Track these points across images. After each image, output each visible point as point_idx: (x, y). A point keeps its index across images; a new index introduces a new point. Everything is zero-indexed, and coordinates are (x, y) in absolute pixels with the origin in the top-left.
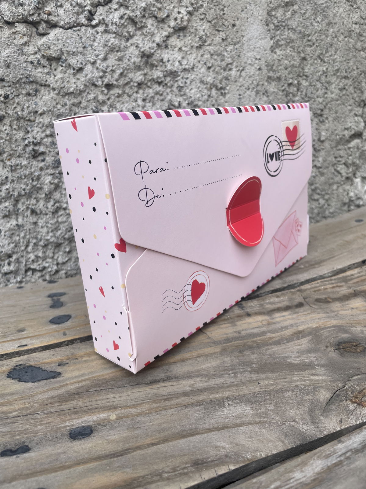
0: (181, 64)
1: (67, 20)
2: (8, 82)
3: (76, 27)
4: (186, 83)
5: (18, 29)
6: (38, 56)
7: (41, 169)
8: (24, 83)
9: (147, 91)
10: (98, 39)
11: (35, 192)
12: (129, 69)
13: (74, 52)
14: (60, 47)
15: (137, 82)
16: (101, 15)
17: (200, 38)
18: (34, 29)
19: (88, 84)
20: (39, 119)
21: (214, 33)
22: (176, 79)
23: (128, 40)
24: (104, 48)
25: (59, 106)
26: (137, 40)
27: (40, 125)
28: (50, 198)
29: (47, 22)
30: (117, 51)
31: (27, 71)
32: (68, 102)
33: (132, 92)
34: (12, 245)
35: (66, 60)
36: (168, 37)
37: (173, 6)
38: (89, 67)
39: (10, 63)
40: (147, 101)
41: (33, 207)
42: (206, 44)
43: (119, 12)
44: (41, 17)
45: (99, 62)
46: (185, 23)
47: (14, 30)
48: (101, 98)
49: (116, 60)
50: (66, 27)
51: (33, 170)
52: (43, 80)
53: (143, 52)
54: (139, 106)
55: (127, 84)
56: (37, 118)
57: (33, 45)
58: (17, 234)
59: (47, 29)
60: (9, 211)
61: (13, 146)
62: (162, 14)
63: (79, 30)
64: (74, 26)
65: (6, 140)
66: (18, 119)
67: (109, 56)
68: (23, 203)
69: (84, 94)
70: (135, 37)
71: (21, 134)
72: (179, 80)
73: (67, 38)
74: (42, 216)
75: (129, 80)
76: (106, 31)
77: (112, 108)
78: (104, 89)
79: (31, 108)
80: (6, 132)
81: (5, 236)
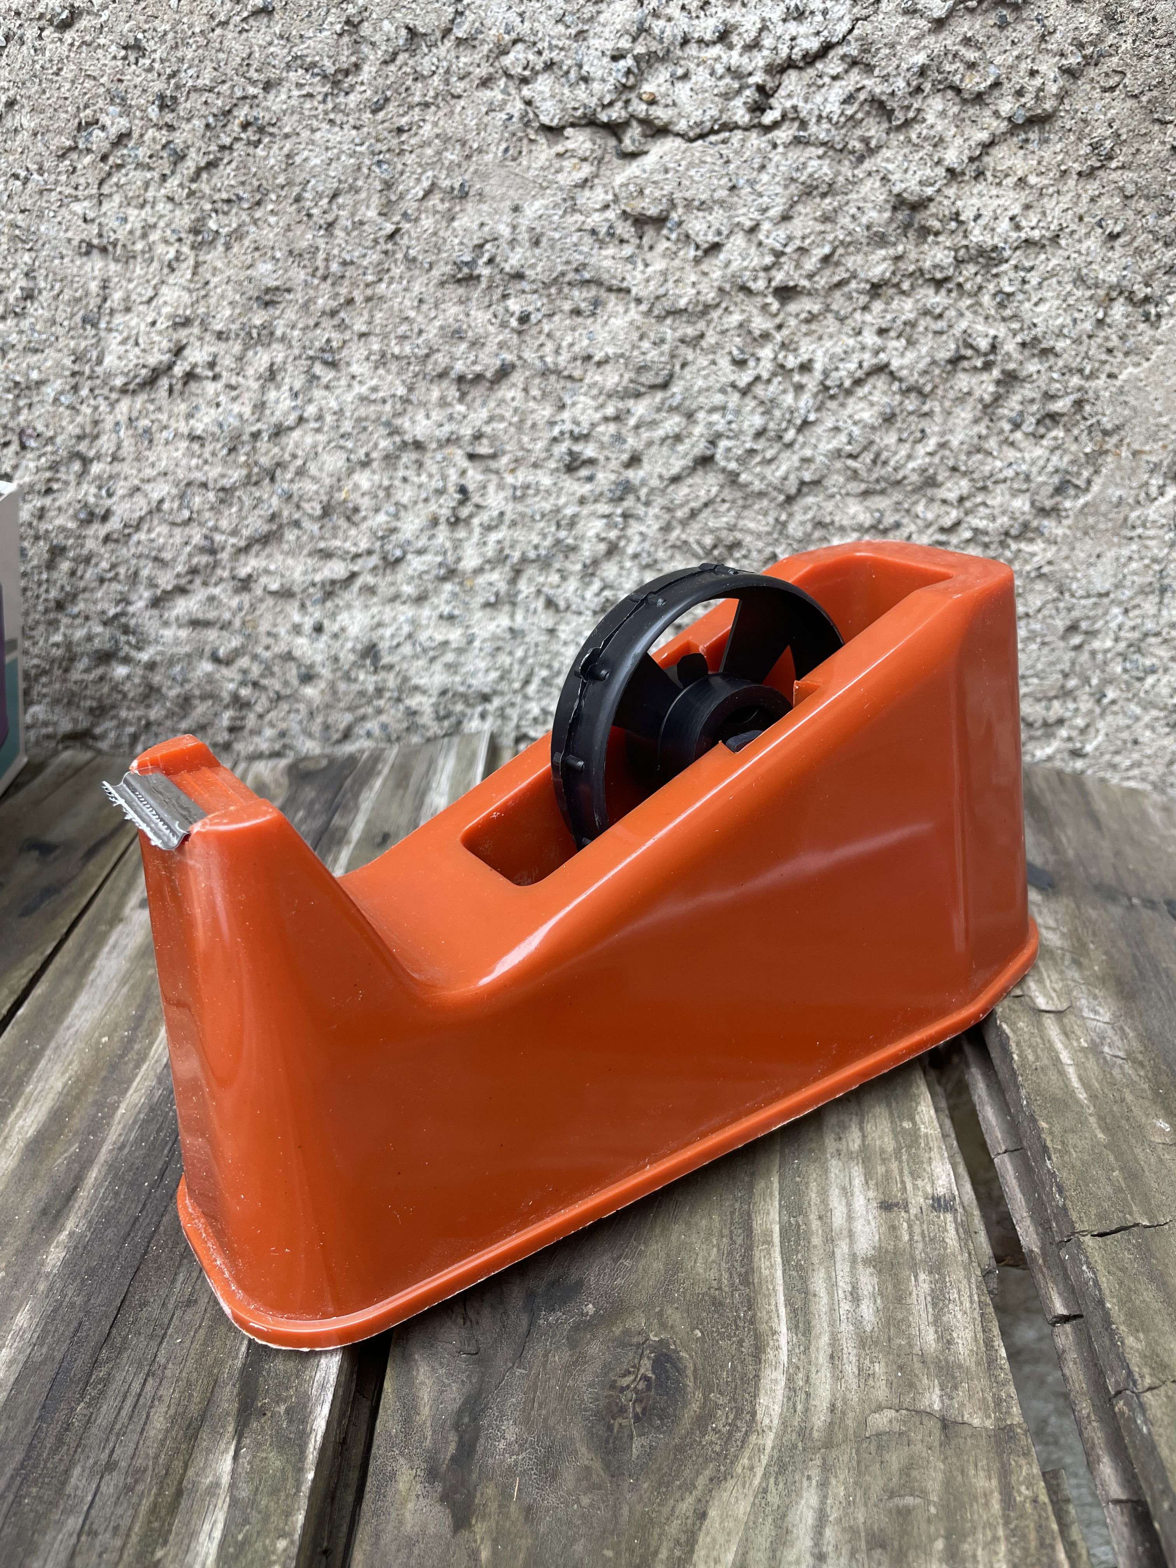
0: (1018, 228)
1: (697, 116)
2: (533, 281)
3: (717, 132)
4: (1024, 282)
5: (570, 145)
6: (611, 214)
7: (582, 501)
8: (569, 284)
9: (895, 305)
10: (773, 163)
11: (561, 556)
12: (850, 243)
13: (703, 203)
14: (668, 189)
15: (867, 281)
16: (790, 96)
17: (1095, 147)
18: (612, 142)
19: (727, 287)
20: (594, 376)
21: (1144, 131)
22: (994, 271)
23: (861, 159)
24: (786, 187)
25: (646, 345)
26: (888, 160)
27: (595, 392)
28: (593, 575)
29: (645, 122)
30: (824, 195)
31: (581, 253)
32: (669, 335)
33: (850, 309)
34: (494, 675)
35: (680, 224)
36: (987, 146)
37: (1015, 53)
38: (739, 240)
39: (542, 234)
40: (893, 334)
41: (551, 592)
42: (1114, 164)
43: (843, 83)
44: (630, 109)
45: (766, 226)
46: (1048, 105)
47: (560, 148)
48: (760, 323)
49: (816, 219)
50: (691, 134)
51: (562, 501)
52: (614, 277)
53: (899, 195)
54: (863, 348)
55: (839, 285)
56: (589, 374)
57: (604, 186)
58: (508, 650)
59: (643, 140)
60: (497, 594)
61: (526, 439)
62: (977, 79)
63: (724, 142)
64: (712, 132)
65: (510, 424)
66: (545, 373)
67: (800, 208)
68: (530, 580)
69: (715, 314)
70: (884, 150)
71: (546, 411)
72: (1005, 273)
73: (691, 165)
74: (569, 615)
75: (846, 275)
76: (797, 141)
77: (788, 350)
78: (770, 299)
79: (576, 349)
80: (515, 404)
81: (481, 649)
